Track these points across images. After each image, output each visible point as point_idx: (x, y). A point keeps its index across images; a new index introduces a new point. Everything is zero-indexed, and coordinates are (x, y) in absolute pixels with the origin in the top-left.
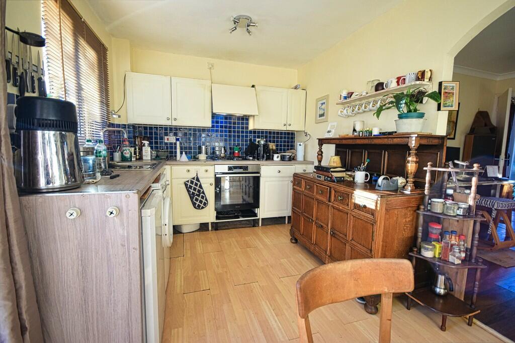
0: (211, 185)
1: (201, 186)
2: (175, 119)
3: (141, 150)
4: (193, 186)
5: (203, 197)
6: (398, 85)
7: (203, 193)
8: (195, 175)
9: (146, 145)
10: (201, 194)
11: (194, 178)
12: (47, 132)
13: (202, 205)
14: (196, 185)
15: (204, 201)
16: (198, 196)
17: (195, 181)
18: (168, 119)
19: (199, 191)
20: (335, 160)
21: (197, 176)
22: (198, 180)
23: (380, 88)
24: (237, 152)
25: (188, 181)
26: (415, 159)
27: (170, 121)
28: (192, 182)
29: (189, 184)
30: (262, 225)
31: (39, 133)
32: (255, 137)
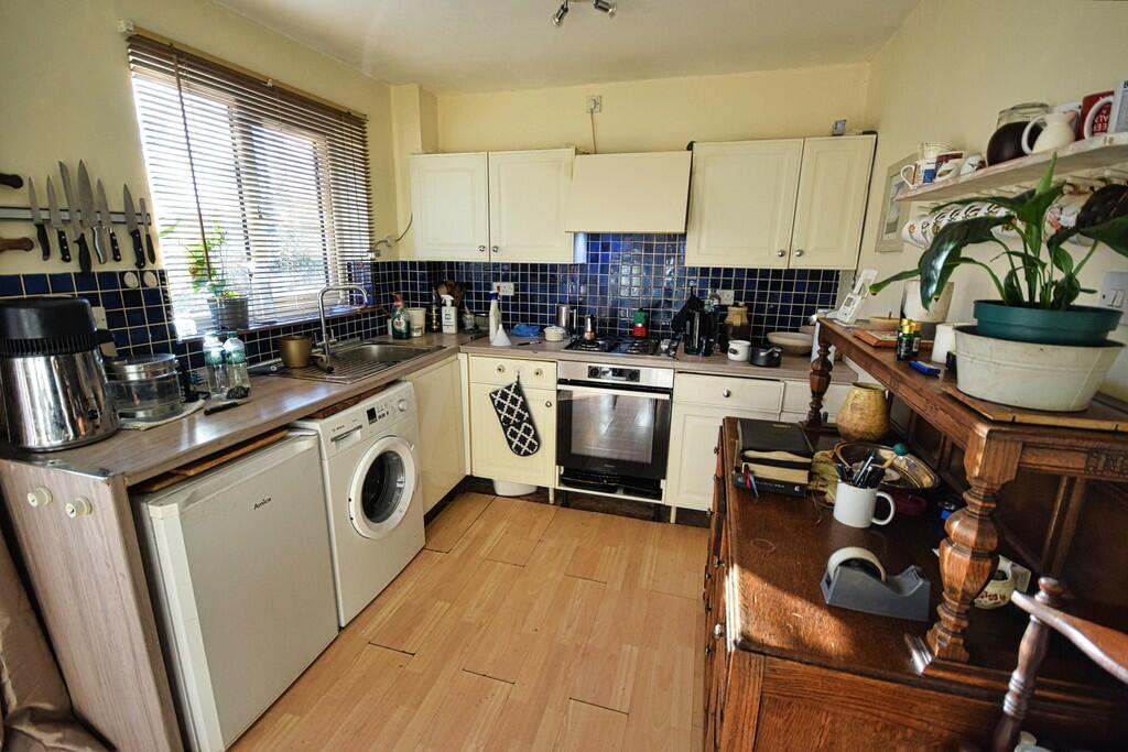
0: (549, 405)
1: (525, 406)
2: (496, 249)
3: (439, 312)
4: (507, 403)
5: (527, 431)
6: (1079, 136)
7: (530, 420)
8: (513, 381)
9: (449, 303)
10: (525, 424)
11: (509, 388)
12: (22, 359)
13: (525, 448)
14: (514, 401)
15: (530, 439)
16: (518, 426)
17: (511, 393)
18: (482, 249)
19: (520, 416)
20: (858, 401)
21: (518, 382)
22: (518, 390)
23: (1008, 151)
24: (640, 325)
25: (496, 393)
26: (972, 536)
27: (486, 253)
28: (504, 396)
29: (498, 398)
30: (677, 522)
31: (18, 362)
32: (703, 284)
